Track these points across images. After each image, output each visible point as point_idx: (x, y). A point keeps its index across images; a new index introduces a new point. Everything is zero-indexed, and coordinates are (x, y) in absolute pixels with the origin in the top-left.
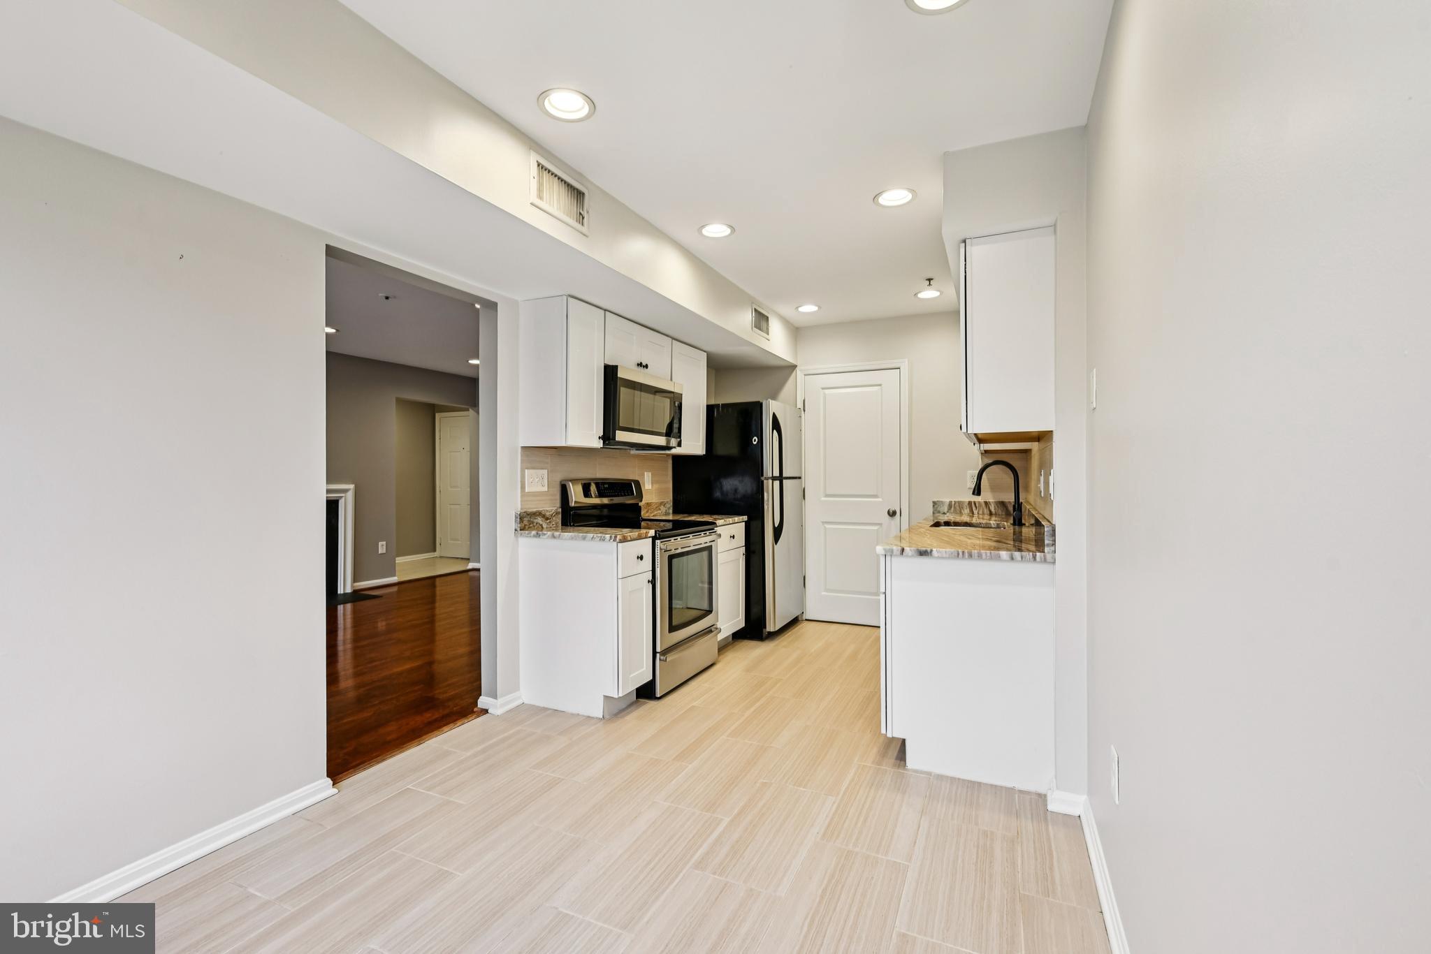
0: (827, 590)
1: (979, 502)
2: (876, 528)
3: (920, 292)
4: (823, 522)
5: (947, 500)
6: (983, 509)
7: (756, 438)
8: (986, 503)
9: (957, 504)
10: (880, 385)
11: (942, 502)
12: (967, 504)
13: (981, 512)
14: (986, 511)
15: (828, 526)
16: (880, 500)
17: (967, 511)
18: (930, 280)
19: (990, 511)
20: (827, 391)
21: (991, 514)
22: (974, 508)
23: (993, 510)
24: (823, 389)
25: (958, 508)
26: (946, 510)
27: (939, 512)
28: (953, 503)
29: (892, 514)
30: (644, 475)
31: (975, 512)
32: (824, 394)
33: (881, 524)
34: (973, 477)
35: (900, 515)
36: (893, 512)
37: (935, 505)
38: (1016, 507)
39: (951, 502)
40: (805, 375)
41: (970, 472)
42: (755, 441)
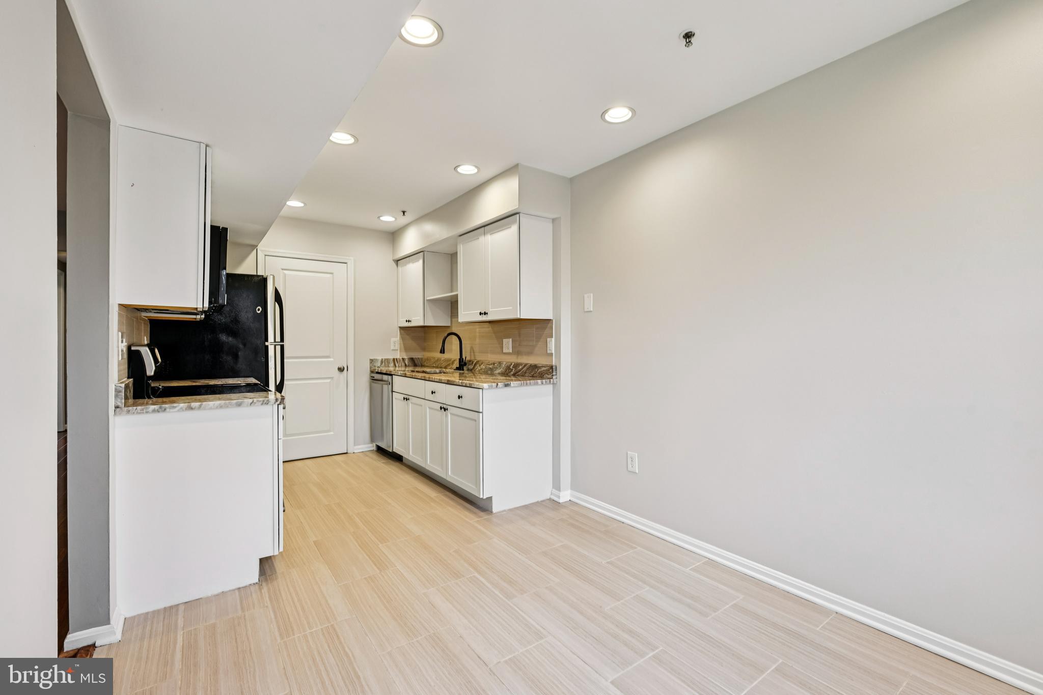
1: (399, 359)
2: (328, 381)
3: (381, 216)
5: (380, 358)
6: (401, 362)
7: (260, 307)
8: (403, 359)
9: (386, 360)
10: (332, 273)
11: (377, 360)
12: (392, 360)
13: (400, 365)
14: (403, 364)
16: (333, 360)
17: (392, 364)
18: (404, 212)
20: (286, 272)
21: (406, 365)
22: (396, 363)
23: (407, 363)
24: (282, 269)
25: (387, 363)
26: (379, 365)
27: (375, 366)
29: (341, 370)
31: (397, 365)
32: (285, 275)
33: (333, 378)
34: (395, 343)
35: (347, 370)
36: (342, 368)
37: (372, 361)
38: (461, 360)
39: (382, 359)
40: (265, 255)
41: (393, 339)
42: (259, 310)
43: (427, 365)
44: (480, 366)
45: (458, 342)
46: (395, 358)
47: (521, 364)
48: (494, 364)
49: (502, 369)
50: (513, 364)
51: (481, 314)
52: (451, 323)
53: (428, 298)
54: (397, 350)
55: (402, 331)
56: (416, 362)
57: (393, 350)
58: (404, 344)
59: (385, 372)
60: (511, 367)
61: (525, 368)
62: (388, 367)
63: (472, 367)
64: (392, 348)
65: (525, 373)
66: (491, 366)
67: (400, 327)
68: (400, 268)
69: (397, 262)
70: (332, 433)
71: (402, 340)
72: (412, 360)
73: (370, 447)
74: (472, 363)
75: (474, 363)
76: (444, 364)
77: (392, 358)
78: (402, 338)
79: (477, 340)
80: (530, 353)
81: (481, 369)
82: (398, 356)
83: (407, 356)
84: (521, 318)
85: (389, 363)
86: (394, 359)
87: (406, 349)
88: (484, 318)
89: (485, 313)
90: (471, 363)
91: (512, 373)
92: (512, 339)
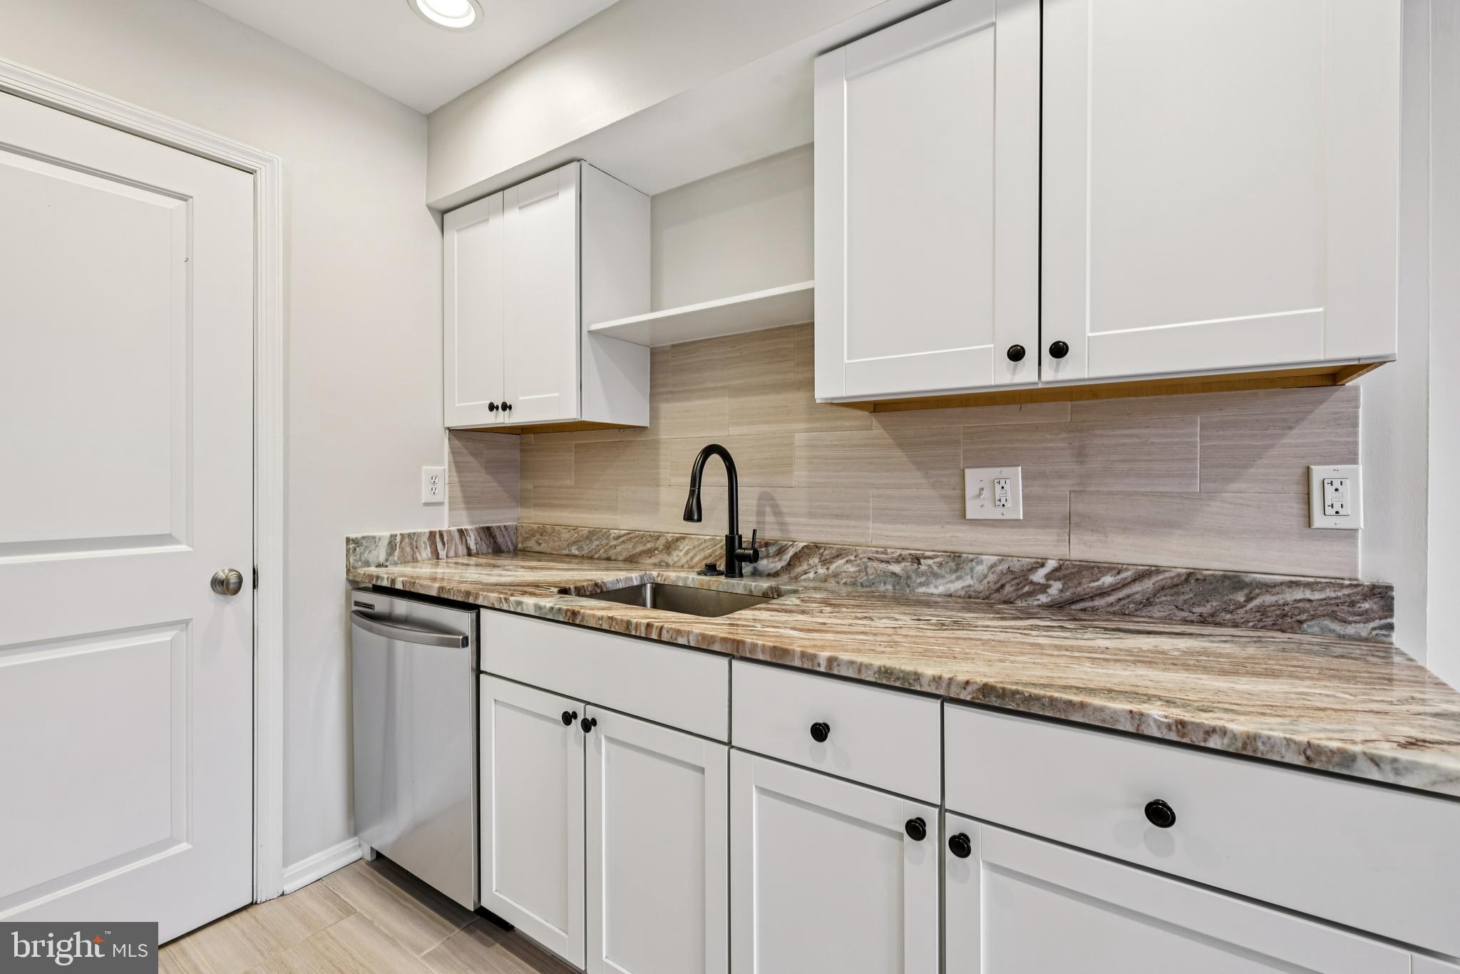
1: (449, 532)
2: (166, 636)
5: (385, 534)
6: (456, 545)
8: (461, 532)
9: (407, 540)
11: (373, 540)
12: (425, 538)
13: (452, 553)
14: (462, 550)
16: (184, 548)
17: (426, 553)
19: (469, 549)
21: (470, 554)
22: (440, 546)
23: (473, 546)
25: (408, 549)
26: (382, 558)
27: (367, 564)
28: (398, 538)
29: (225, 587)
31: (442, 553)
33: (187, 622)
34: (433, 480)
35: (255, 586)
36: (233, 579)
37: (354, 544)
38: (733, 539)
39: (393, 537)
41: (428, 470)
43: (537, 548)
44: (825, 562)
46: (437, 529)
47: (1117, 569)
48: (917, 560)
49: (968, 581)
50: (1051, 564)
52: (654, 415)
53: (595, 327)
54: (441, 504)
55: (457, 443)
56: (500, 540)
57: (426, 504)
58: (462, 484)
59: (434, 593)
60: (1039, 576)
61: (1148, 585)
62: (415, 560)
63: (779, 565)
64: (426, 496)
65: (1148, 602)
66: (896, 568)
67: (451, 430)
68: (453, 236)
69: (441, 214)
70: (184, 846)
71: (458, 472)
72: (488, 532)
73: (348, 851)
74: (781, 552)
75: (791, 552)
76: (623, 550)
77: (427, 530)
78: (458, 466)
79: (800, 475)
80: (1150, 526)
81: (836, 575)
82: (444, 522)
83: (472, 523)
85: (415, 548)
86: (432, 534)
87: (470, 499)
90: (772, 550)
91: (1043, 599)
92: (1020, 468)
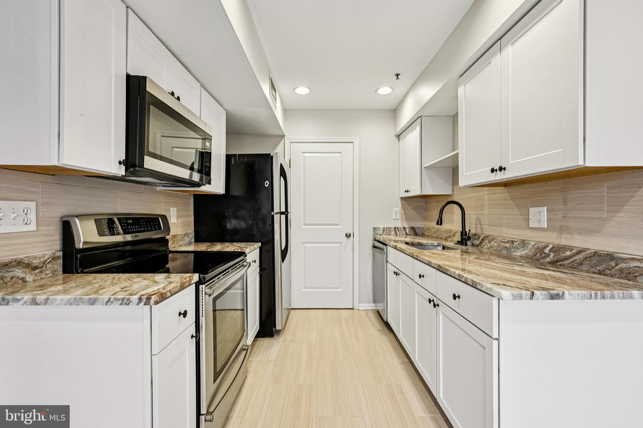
0: (306, 288)
1: (400, 228)
2: (338, 245)
3: (378, 89)
4: (303, 243)
5: (382, 227)
6: (402, 231)
7: (267, 182)
8: (404, 228)
9: (388, 229)
10: (341, 153)
11: (379, 228)
12: (393, 229)
13: (401, 234)
14: (404, 233)
15: (306, 245)
16: (341, 227)
17: (393, 233)
18: (397, 75)
19: (406, 233)
20: (305, 155)
21: (407, 234)
22: (397, 231)
23: (408, 232)
24: (303, 153)
25: (388, 231)
26: (381, 233)
27: (377, 234)
28: (385, 228)
29: (348, 236)
30: (169, 210)
31: (398, 233)
32: (304, 156)
33: (341, 243)
34: (396, 212)
35: (353, 237)
36: (349, 234)
37: (374, 229)
38: (463, 233)
39: (384, 228)
40: (290, 143)
41: (395, 209)
42: (267, 184)
43: (427, 235)
44: (490, 242)
45: (460, 212)
46: (397, 227)
47: (570, 248)
48: (513, 242)
49: (527, 251)
50: (551, 246)
51: (493, 171)
52: (453, 191)
53: (425, 166)
54: (399, 219)
55: (403, 202)
56: (417, 231)
57: (394, 219)
58: (405, 214)
59: (381, 241)
60: (547, 251)
61: (581, 256)
62: (390, 235)
63: (478, 242)
64: (394, 217)
65: (581, 264)
66: (507, 245)
67: (401, 198)
68: (401, 142)
69: (398, 136)
70: (341, 290)
71: (403, 210)
72: (413, 228)
73: (373, 307)
74: (479, 238)
75: (481, 238)
76: (444, 236)
77: (394, 227)
78: (404, 208)
79: (486, 211)
80: (588, 232)
81: (492, 247)
82: (399, 225)
83: (408, 225)
84: (588, 164)
85: (390, 231)
86: (395, 228)
87: (408, 218)
88: (499, 177)
89: (501, 169)
90: (477, 237)
91: (548, 260)
92: (546, 207)
